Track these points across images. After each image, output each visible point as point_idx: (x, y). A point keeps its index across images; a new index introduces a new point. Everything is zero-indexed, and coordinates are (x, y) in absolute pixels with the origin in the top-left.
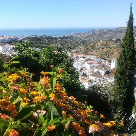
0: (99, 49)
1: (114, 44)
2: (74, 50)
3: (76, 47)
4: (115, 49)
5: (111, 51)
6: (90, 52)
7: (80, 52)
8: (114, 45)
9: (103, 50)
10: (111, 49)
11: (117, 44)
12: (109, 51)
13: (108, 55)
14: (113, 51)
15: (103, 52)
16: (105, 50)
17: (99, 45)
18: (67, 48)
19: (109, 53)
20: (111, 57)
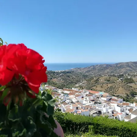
0: (103, 85)
1: (118, 79)
2: (77, 85)
3: (78, 81)
4: (120, 85)
5: (116, 87)
6: (94, 88)
7: (84, 87)
8: (118, 81)
9: (107, 86)
10: (116, 85)
11: (121, 80)
12: (114, 87)
13: (113, 90)
14: (118, 86)
15: (107, 87)
16: (109, 85)
17: (102, 80)
18: (69, 83)
19: (114, 89)
20: (116, 93)
